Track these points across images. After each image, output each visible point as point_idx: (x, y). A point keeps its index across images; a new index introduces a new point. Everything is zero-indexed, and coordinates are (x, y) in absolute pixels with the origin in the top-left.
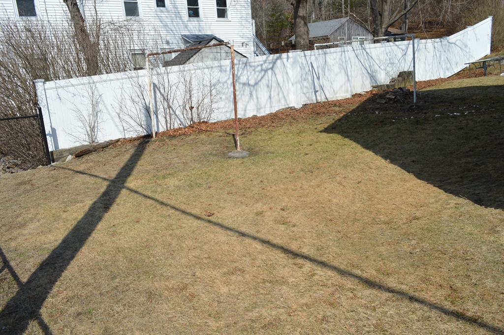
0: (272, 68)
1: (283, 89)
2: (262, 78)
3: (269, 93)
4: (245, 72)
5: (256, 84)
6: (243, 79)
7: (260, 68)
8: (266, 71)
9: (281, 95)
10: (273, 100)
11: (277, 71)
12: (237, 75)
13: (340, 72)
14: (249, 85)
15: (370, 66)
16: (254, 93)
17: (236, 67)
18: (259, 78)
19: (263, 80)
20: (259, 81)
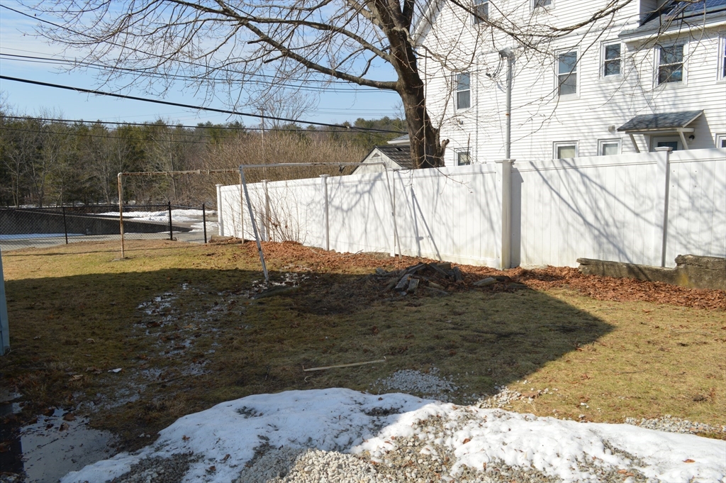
0: (369, 192)
1: (383, 223)
2: (356, 203)
3: (364, 226)
4: (339, 193)
5: (350, 209)
6: (336, 202)
7: (354, 190)
8: (362, 194)
9: (380, 231)
10: (369, 235)
11: (376, 196)
12: (330, 196)
13: (471, 210)
14: (342, 210)
15: (595, 209)
16: (346, 221)
17: (329, 187)
18: (353, 203)
19: (358, 206)
20: (352, 207)
